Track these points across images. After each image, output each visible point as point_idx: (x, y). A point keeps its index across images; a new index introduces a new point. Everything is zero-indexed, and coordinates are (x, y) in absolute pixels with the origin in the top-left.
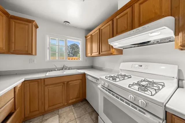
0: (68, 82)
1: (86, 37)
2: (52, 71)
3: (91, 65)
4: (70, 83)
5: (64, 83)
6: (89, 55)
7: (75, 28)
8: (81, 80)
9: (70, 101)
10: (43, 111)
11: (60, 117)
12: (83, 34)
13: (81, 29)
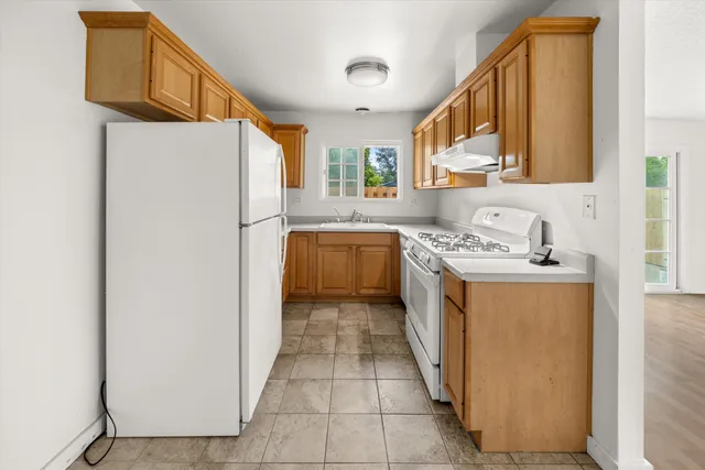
0: (359, 247)
1: (414, 134)
2: (330, 222)
3: (431, 215)
4: (362, 249)
5: (350, 247)
6: (419, 185)
7: (383, 114)
8: (390, 246)
9: (363, 291)
10: (314, 294)
11: (340, 311)
12: (405, 126)
13: (401, 113)
